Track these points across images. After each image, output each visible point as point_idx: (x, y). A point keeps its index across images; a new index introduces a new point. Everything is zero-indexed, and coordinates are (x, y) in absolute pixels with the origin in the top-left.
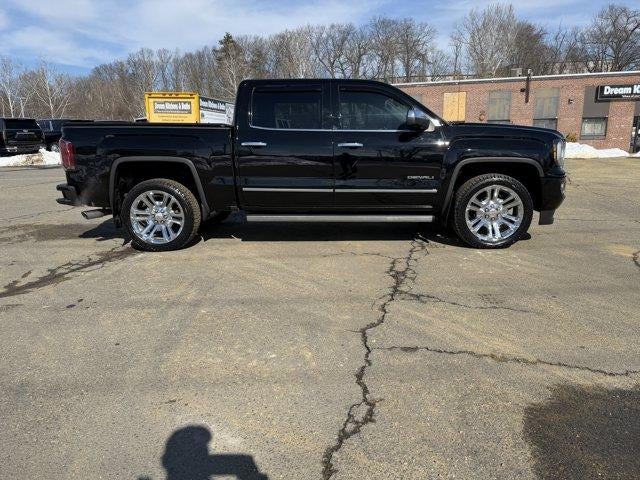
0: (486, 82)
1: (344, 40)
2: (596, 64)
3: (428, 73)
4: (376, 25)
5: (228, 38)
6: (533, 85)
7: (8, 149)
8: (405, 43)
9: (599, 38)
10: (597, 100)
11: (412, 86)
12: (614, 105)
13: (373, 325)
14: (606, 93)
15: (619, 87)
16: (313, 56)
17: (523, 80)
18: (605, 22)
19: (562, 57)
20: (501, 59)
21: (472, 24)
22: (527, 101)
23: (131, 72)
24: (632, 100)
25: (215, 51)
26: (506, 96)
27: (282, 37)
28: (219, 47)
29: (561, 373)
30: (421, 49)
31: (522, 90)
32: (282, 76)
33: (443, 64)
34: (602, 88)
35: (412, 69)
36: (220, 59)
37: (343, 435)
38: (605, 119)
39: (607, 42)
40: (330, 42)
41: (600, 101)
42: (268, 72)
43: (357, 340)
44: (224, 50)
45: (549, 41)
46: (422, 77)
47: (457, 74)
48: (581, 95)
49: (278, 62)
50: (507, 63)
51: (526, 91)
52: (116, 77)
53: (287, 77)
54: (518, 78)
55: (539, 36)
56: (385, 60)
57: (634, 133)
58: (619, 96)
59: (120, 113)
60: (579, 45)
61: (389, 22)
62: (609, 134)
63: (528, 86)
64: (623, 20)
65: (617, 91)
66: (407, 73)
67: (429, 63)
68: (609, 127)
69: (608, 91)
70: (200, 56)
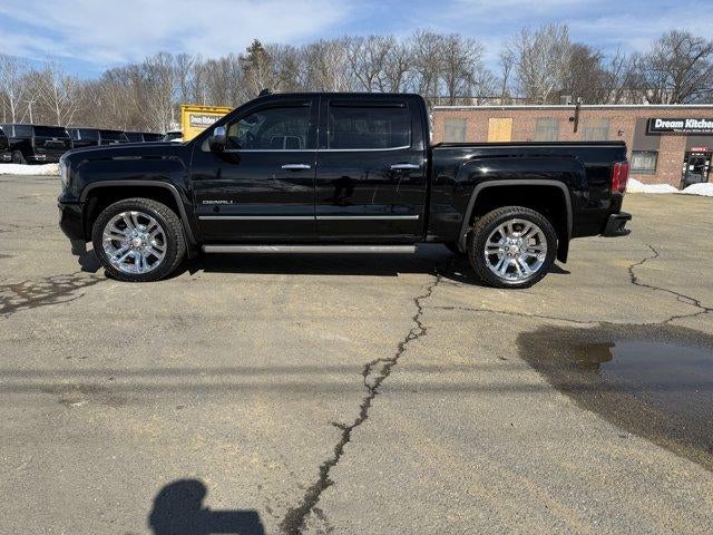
0: (534, 109)
1: (384, 53)
2: (655, 93)
3: (474, 94)
4: (419, 40)
5: (257, 47)
6: (582, 115)
7: (37, 157)
8: (451, 60)
9: (659, 64)
10: (647, 134)
11: (456, 110)
12: (665, 139)
13: (422, 297)
14: (657, 126)
15: (671, 120)
16: (350, 70)
17: (573, 109)
18: (666, 49)
19: (620, 84)
20: (553, 82)
21: (524, 43)
22: (575, 131)
23: (146, 77)
24: (684, 134)
25: (241, 59)
26: (553, 124)
27: (316, 47)
28: (246, 54)
29: (548, 321)
30: (467, 68)
31: (571, 119)
32: (314, 90)
33: (491, 85)
34: (654, 121)
35: (457, 89)
36: (247, 68)
37: (408, 340)
38: (655, 153)
39: (668, 70)
40: (369, 55)
41: (651, 134)
42: (299, 85)
43: (413, 304)
44: (252, 58)
45: (605, 65)
46: (467, 99)
47: (506, 97)
48: (632, 127)
49: (311, 75)
50: (560, 87)
51: (574, 120)
52: (130, 82)
53: (320, 91)
54: (567, 106)
55: (595, 59)
56: (427, 78)
57: (684, 169)
58: (671, 130)
59: (134, 123)
60: (637, 71)
61: (434, 36)
62: (659, 169)
63: (577, 115)
64: (685, 46)
65: (668, 124)
66: (452, 93)
67: (475, 83)
68: (660, 162)
69: (660, 124)
70: (225, 63)
